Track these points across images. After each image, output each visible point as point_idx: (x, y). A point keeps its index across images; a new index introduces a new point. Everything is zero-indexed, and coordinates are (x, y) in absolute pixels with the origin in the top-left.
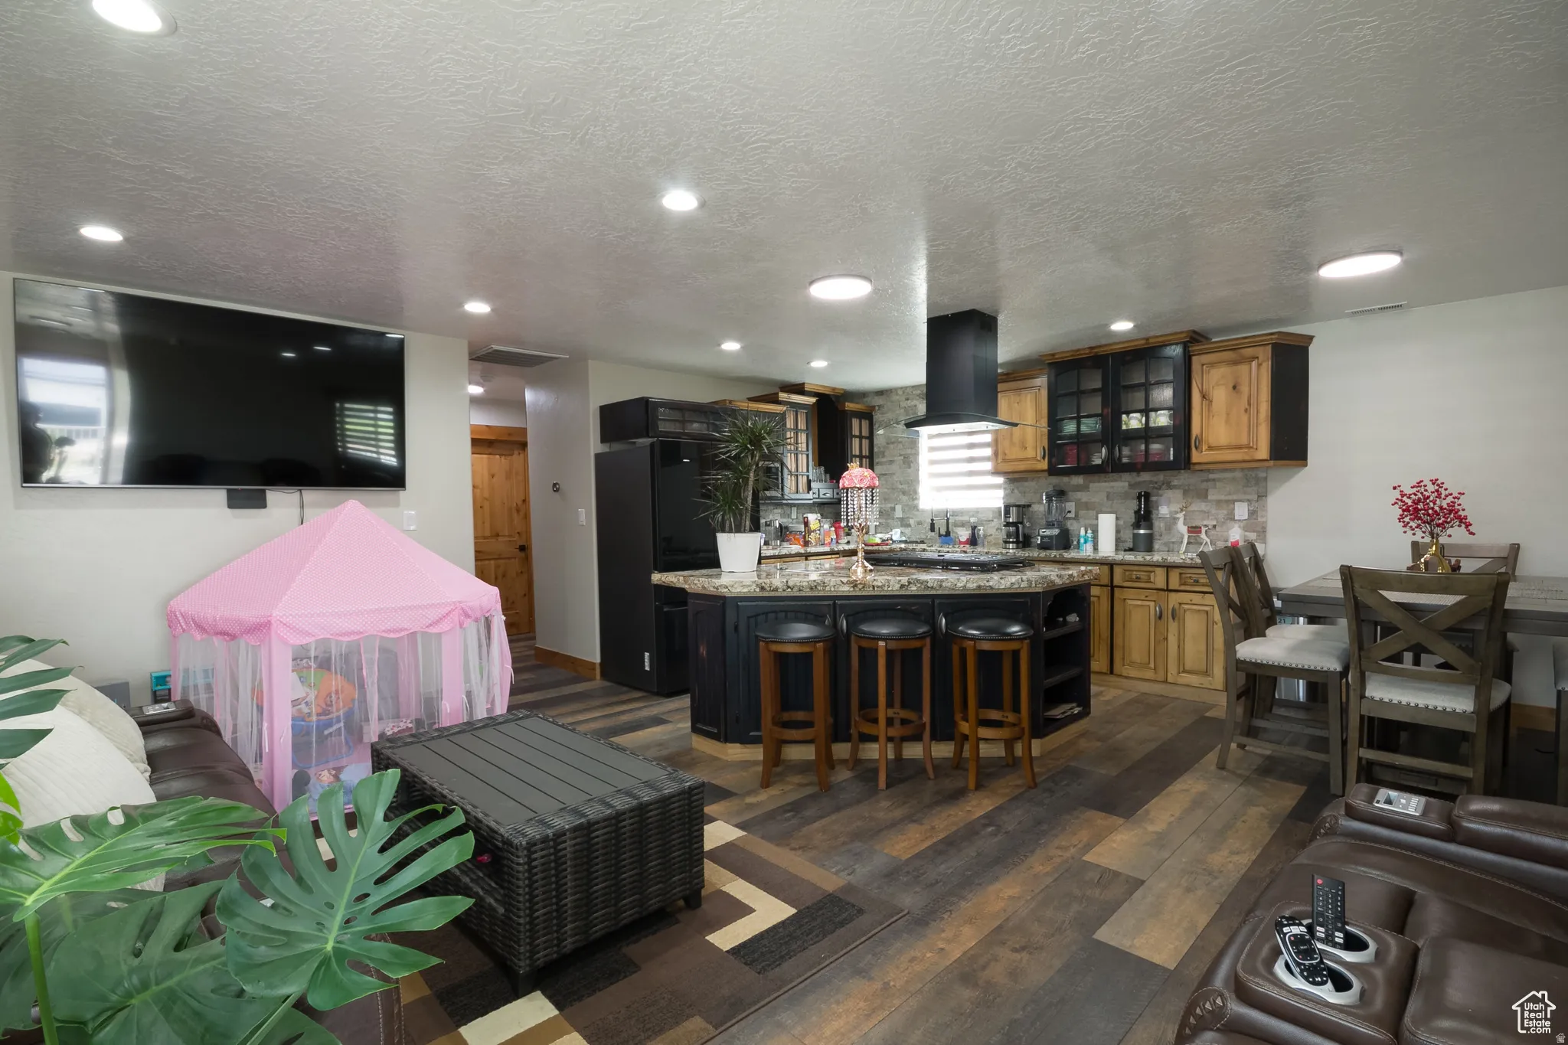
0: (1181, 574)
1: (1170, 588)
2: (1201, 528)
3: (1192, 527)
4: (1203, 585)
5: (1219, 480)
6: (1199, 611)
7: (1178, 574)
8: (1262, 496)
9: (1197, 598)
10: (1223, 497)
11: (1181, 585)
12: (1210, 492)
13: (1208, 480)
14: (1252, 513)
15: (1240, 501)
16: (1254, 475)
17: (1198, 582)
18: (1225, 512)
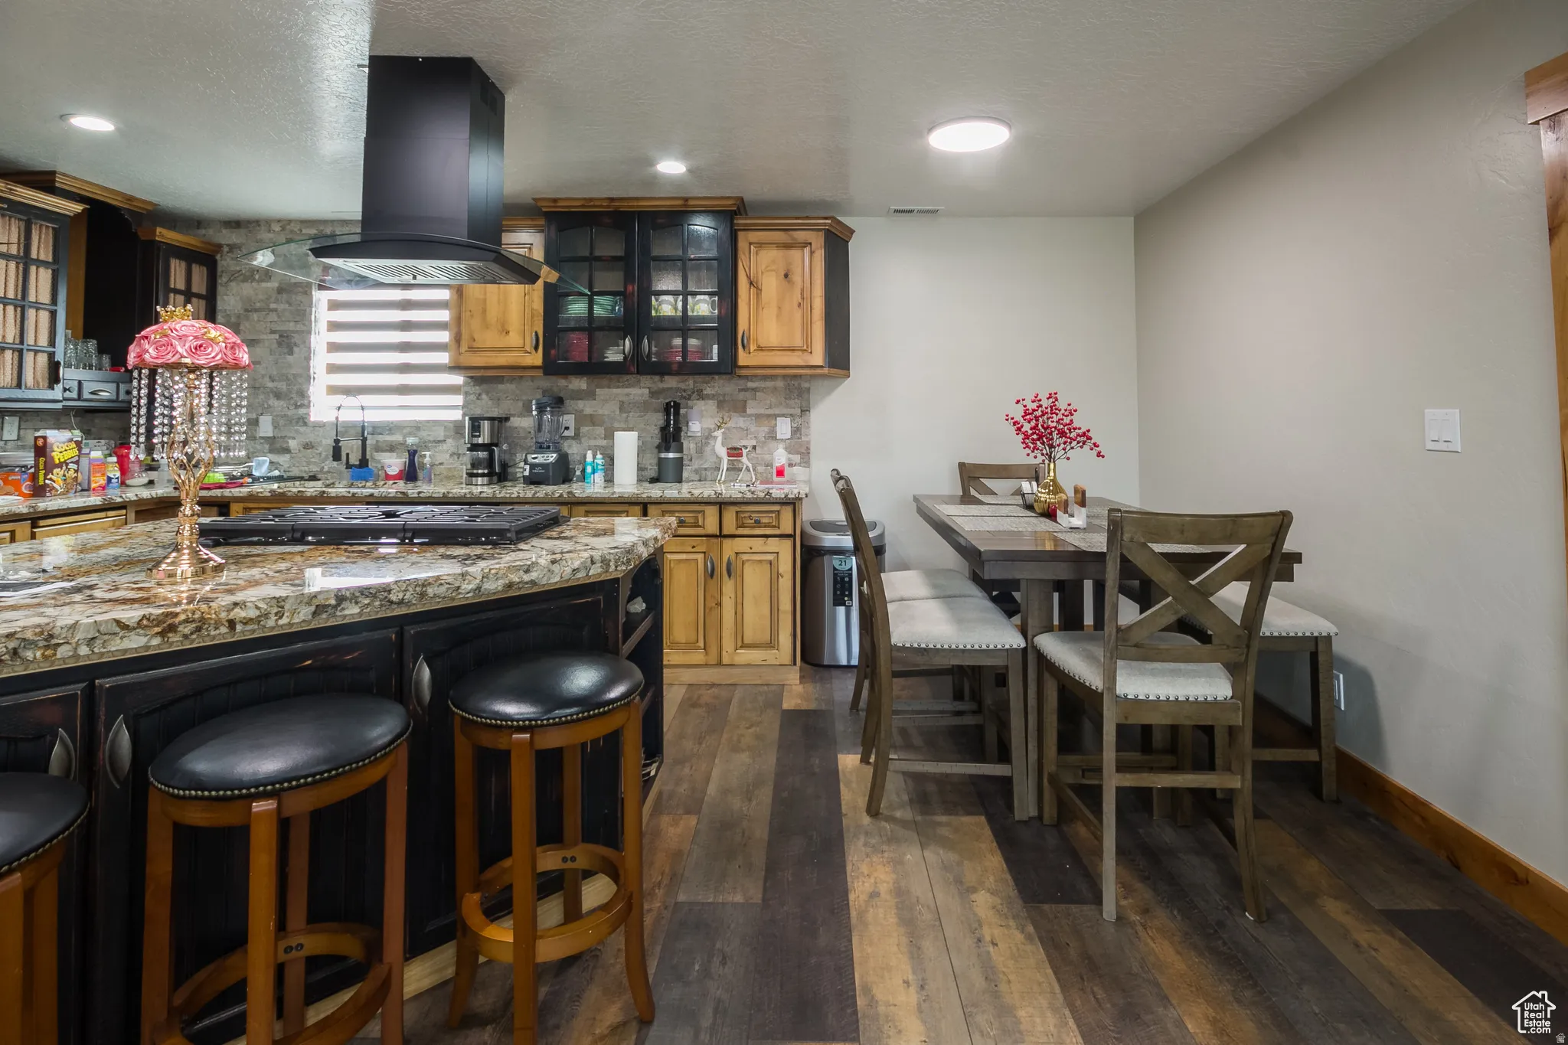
0: (737, 512)
1: (725, 532)
2: (741, 449)
3: (731, 449)
4: (765, 527)
5: (762, 390)
6: (760, 561)
7: (734, 514)
8: (805, 411)
9: (757, 544)
10: (762, 411)
11: (738, 527)
12: (750, 403)
13: (746, 390)
14: (796, 431)
15: (783, 415)
16: (796, 385)
17: (760, 522)
18: (766, 429)
